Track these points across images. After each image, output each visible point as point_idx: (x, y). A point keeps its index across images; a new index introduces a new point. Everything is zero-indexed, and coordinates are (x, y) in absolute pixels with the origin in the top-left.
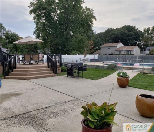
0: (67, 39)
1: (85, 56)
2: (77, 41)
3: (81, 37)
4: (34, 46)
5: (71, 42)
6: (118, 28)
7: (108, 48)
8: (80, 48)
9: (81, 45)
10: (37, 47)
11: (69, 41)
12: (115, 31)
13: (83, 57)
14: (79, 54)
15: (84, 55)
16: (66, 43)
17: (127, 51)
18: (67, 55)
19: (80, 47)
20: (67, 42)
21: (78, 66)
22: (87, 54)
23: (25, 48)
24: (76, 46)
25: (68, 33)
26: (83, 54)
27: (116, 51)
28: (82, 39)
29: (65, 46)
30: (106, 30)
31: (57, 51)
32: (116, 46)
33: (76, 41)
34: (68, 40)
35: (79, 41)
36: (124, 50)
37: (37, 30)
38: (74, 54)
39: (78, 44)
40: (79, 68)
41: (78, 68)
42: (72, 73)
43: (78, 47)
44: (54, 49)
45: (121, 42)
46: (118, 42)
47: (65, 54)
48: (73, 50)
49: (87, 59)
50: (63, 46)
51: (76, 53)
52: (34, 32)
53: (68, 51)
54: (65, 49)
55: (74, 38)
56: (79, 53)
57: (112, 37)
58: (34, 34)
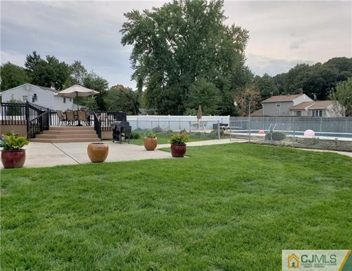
1: (199, 118)
3: (206, 84)
4: (134, 101)
6: (319, 63)
7: (276, 106)
10: (138, 104)
12: (310, 70)
16: (182, 96)
17: (313, 110)
18: (169, 116)
23: (118, 106)
27: (291, 110)
28: (207, 87)
30: (292, 69)
32: (292, 101)
35: (203, 92)
36: (306, 108)
37: (137, 72)
39: (201, 98)
45: (304, 93)
46: (298, 93)
49: (202, 123)
52: (133, 76)
57: (302, 82)
58: (133, 79)
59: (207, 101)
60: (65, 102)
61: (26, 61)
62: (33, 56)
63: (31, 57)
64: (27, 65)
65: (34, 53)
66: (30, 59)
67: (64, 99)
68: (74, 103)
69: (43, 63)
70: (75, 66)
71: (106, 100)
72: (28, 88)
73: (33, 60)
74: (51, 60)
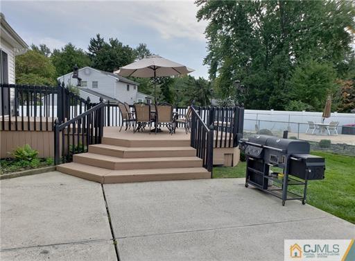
0: (280, 71)
1: (326, 115)
2: (307, 77)
3: (319, 66)
4: (204, 90)
5: (289, 79)
8: (312, 94)
9: (317, 87)
11: (285, 77)
13: (321, 118)
14: (307, 110)
15: (322, 113)
16: (276, 83)
19: (314, 91)
20: (278, 80)
21: (286, 152)
22: (332, 112)
23: (185, 95)
24: (301, 91)
25: (283, 58)
26: (320, 111)
28: (321, 71)
29: (272, 89)
31: (252, 100)
33: (302, 78)
34: (282, 75)
35: (312, 77)
37: (212, 54)
38: (294, 109)
39: (309, 86)
40: (290, 162)
41: (285, 164)
42: (261, 176)
43: (309, 92)
44: (246, 97)
47: (269, 110)
48: (293, 99)
49: (333, 125)
50: (269, 90)
51: (300, 107)
52: (206, 60)
53: (280, 101)
54: (272, 97)
55: (299, 70)
56: (309, 107)
58: (205, 63)
59: (318, 90)
60: (128, 89)
61: (90, 45)
62: (96, 39)
63: (95, 41)
64: (90, 49)
65: (98, 36)
66: (93, 43)
67: (128, 86)
68: (138, 91)
69: (107, 47)
70: (139, 49)
71: (172, 89)
72: (87, 72)
73: (96, 44)
74: (114, 43)
